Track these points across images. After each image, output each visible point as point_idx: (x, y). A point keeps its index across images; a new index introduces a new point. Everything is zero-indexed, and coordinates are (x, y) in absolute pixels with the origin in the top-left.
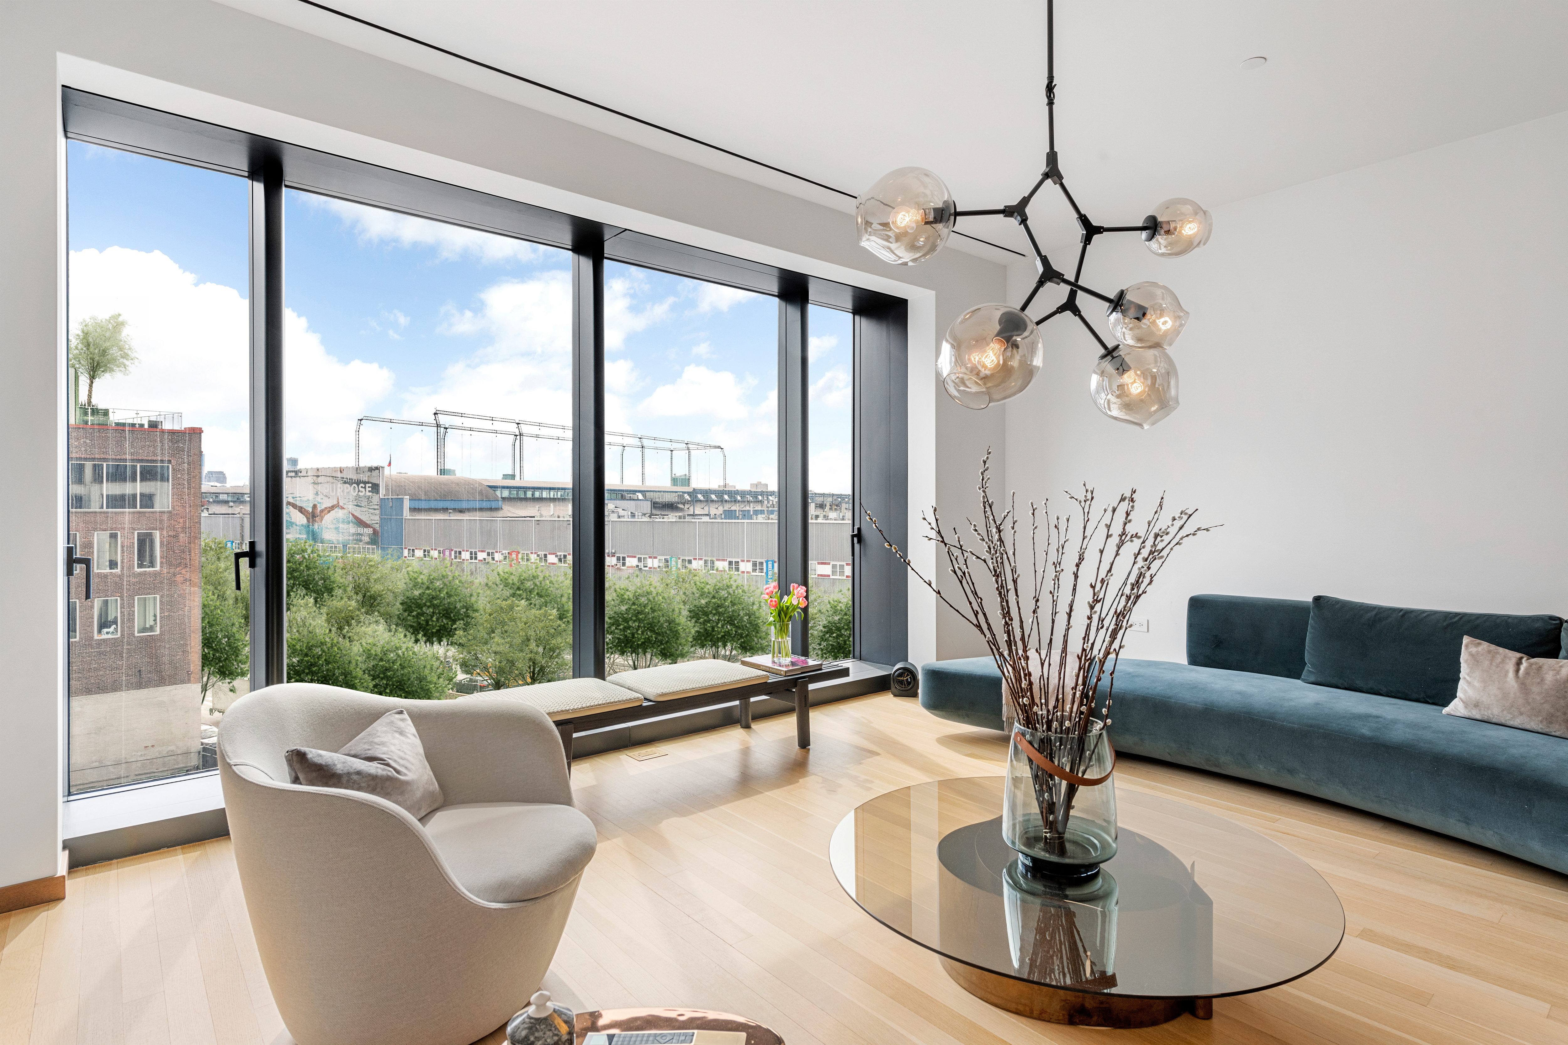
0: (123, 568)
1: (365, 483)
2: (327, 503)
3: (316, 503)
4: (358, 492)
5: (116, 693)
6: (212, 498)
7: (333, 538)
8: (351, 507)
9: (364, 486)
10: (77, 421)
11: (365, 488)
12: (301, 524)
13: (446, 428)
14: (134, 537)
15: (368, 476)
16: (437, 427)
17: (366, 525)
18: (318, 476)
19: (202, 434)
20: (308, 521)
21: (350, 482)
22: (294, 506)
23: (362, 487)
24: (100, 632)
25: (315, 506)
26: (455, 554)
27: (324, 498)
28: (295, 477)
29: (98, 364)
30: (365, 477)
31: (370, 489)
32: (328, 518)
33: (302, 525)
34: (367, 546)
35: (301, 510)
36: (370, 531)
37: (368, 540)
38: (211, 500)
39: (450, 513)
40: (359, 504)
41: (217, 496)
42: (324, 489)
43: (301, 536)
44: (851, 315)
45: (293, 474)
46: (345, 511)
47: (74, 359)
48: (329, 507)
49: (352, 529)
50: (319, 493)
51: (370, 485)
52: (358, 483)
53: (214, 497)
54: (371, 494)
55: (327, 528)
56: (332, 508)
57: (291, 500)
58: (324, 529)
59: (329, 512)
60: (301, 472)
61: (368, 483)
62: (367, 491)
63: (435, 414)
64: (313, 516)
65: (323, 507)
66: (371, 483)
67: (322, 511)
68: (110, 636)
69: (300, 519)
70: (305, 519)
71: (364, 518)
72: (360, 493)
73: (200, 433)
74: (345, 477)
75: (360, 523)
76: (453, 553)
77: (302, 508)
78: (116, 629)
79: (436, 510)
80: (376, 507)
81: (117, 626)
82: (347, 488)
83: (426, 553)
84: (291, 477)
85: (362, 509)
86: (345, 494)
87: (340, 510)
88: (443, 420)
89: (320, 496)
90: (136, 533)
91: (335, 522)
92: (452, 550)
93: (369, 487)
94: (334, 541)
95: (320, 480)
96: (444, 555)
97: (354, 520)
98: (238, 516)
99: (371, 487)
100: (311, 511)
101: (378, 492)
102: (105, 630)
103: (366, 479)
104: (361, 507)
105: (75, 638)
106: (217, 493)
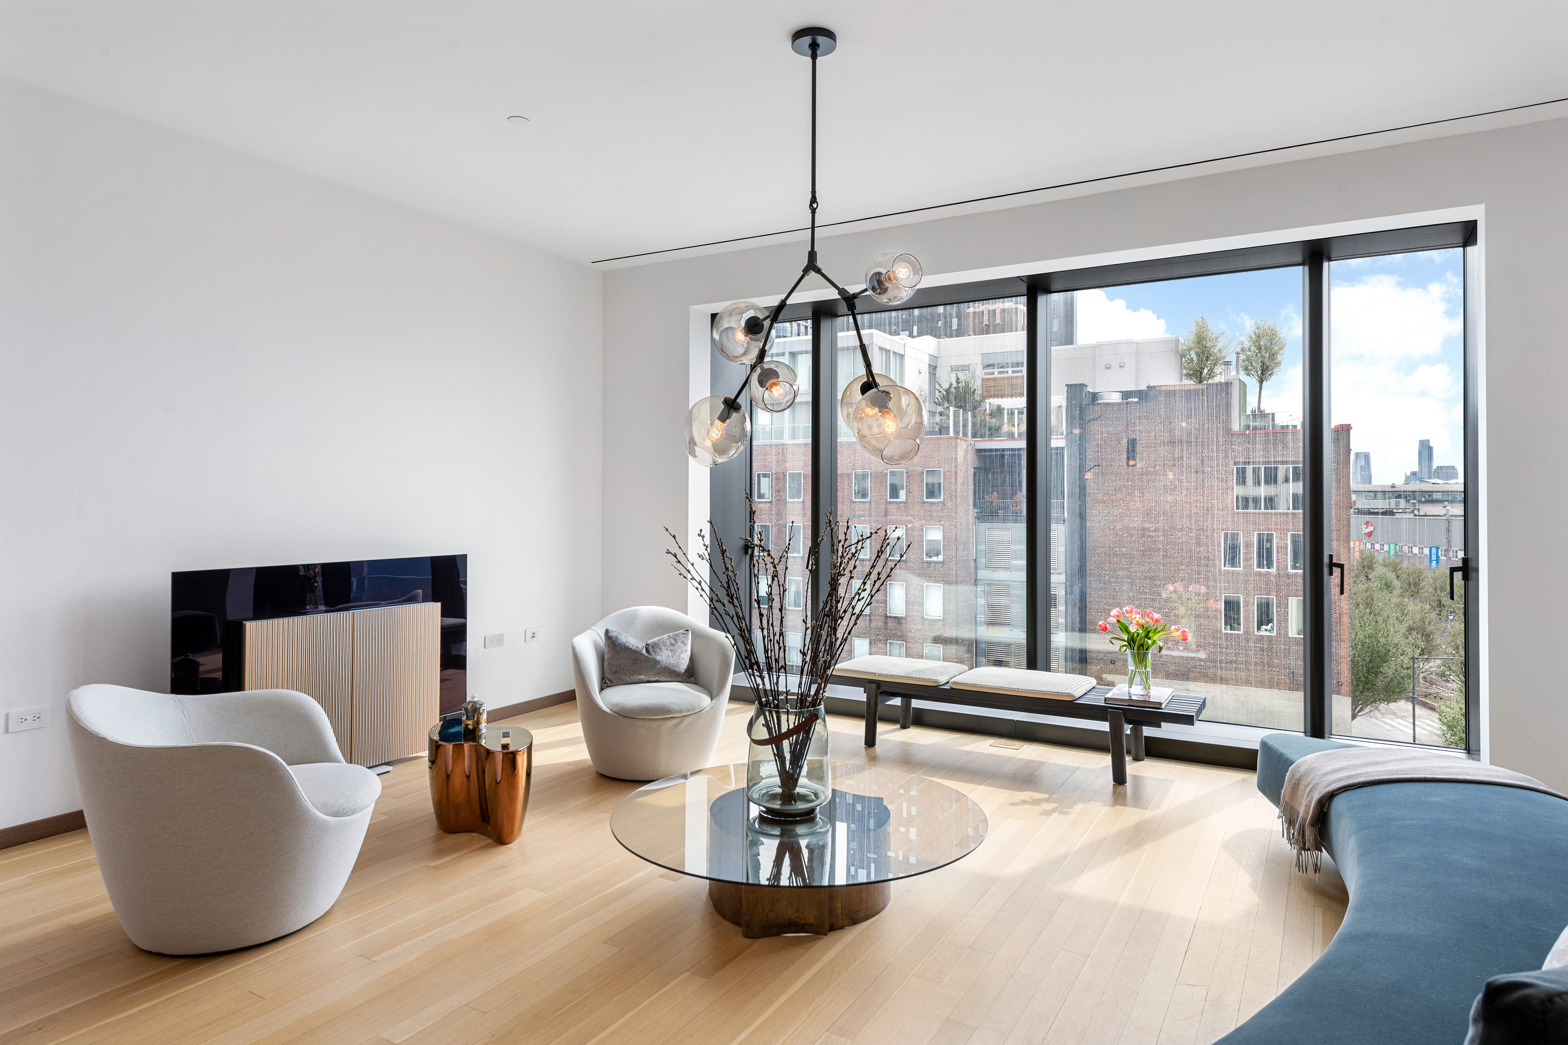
0: (1278, 567)
5: (1273, 690)
6: (1424, 497)
10: (1242, 428)
14: (1287, 538)
19: (1351, 431)
24: (1259, 629)
29: (1267, 367)
38: (1423, 499)
41: (1430, 496)
68: (1267, 634)
73: (1349, 430)
78: (1272, 627)
81: (1273, 624)
90: (1289, 533)
98: (1445, 518)
102: (1264, 627)
105: (1240, 630)
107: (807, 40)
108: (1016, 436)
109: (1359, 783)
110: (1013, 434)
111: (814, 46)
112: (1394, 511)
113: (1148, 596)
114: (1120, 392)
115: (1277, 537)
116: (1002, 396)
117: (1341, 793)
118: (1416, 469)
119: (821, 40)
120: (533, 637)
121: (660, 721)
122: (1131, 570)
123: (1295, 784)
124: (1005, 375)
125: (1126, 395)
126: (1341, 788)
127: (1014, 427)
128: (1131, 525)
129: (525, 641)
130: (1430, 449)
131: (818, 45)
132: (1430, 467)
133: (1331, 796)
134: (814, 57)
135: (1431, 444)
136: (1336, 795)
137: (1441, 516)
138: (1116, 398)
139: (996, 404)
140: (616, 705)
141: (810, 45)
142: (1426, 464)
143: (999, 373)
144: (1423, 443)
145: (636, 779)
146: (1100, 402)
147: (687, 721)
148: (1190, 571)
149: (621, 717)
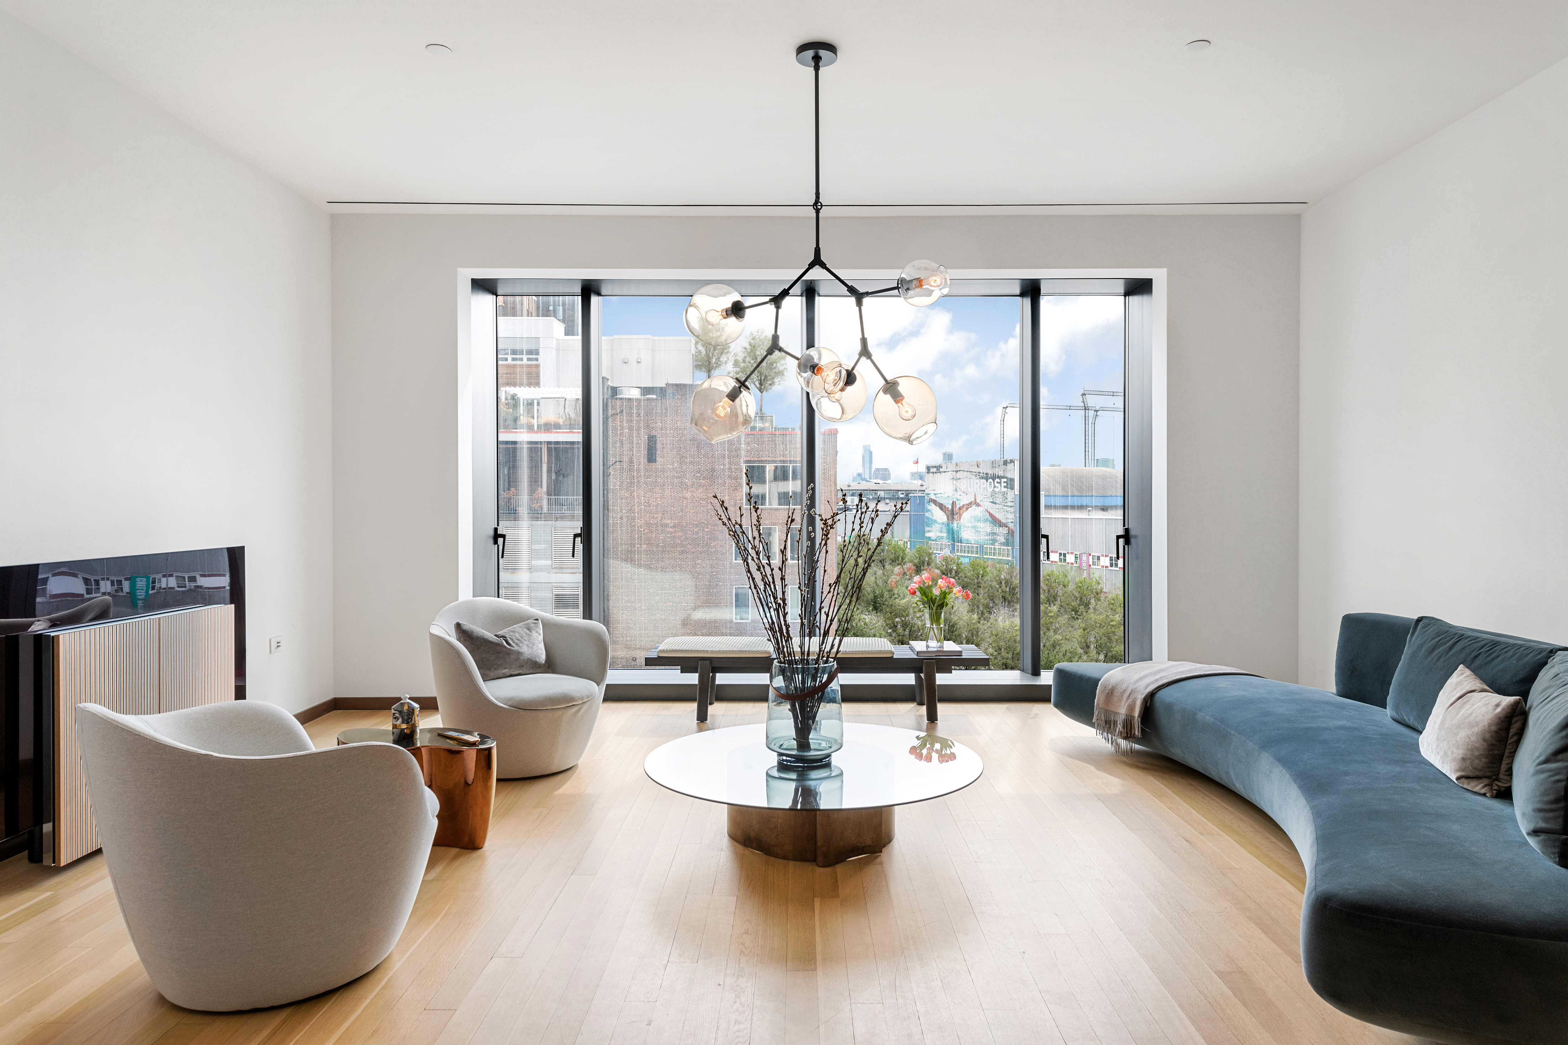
1: (1000, 477)
2: (965, 501)
3: (955, 500)
4: (994, 487)
6: (872, 495)
7: (970, 538)
8: (986, 504)
9: (999, 481)
11: (1000, 483)
12: (941, 521)
13: (1096, 411)
15: (1004, 470)
16: (1085, 409)
17: (1001, 524)
18: (957, 471)
19: (838, 436)
20: (948, 519)
21: (986, 477)
22: (935, 502)
23: (998, 482)
25: (953, 504)
26: (1093, 559)
27: (962, 494)
28: (936, 473)
30: (1001, 471)
31: (1005, 484)
32: (966, 516)
33: (943, 523)
34: (1002, 547)
35: (941, 507)
36: (1004, 531)
37: (1004, 541)
38: (871, 497)
39: (1089, 511)
40: (994, 501)
41: (876, 493)
42: (963, 485)
43: (942, 535)
44: (1123, 297)
45: (934, 470)
46: (980, 509)
47: (742, 372)
48: (967, 504)
49: (988, 528)
50: (958, 489)
51: (1005, 480)
52: (994, 478)
53: (874, 495)
54: (1006, 489)
55: (964, 526)
56: (969, 505)
57: (933, 497)
58: (962, 527)
59: (967, 509)
60: (942, 467)
61: (1004, 477)
62: (1003, 487)
63: (1084, 395)
64: (953, 513)
65: (961, 505)
66: (1006, 478)
67: (960, 509)
69: (939, 516)
70: (945, 517)
71: (998, 516)
72: (995, 489)
73: (836, 435)
74: (981, 472)
75: (995, 521)
76: (1091, 557)
77: (942, 504)
79: (1073, 507)
80: (1012, 504)
82: (984, 484)
83: (1062, 557)
84: (933, 473)
85: (997, 506)
86: (982, 490)
87: (977, 507)
88: (1091, 401)
89: (959, 493)
91: (972, 520)
92: (1090, 555)
93: (1004, 482)
94: (972, 541)
95: (959, 475)
96: (1081, 560)
97: (990, 518)
99: (1006, 482)
100: (950, 508)
101: (1012, 488)
103: (1001, 473)
104: (996, 503)
106: (876, 490)
107: (810, 53)
108: (536, 428)
109: (1166, 683)
110: (533, 426)
111: (817, 59)
112: (850, 507)
113: (667, 591)
114: (638, 388)
115: (779, 531)
116: (515, 385)
117: (1158, 691)
118: (861, 471)
119: (823, 53)
120: (278, 646)
121: (562, 710)
122: (652, 566)
123: (1108, 693)
124: (518, 362)
125: (646, 391)
126: (1157, 688)
127: (534, 418)
128: (651, 522)
129: (270, 652)
130: (871, 453)
131: (820, 58)
132: (870, 468)
133: (1152, 695)
134: (817, 68)
135: (872, 449)
136: (1155, 693)
137: (886, 511)
138: (635, 394)
139: (512, 393)
140: (511, 699)
141: (813, 58)
142: (867, 466)
143: (529, 359)
144: (866, 448)
145: (527, 776)
146: (621, 396)
147: (585, 707)
148: (705, 565)
149: (520, 710)
